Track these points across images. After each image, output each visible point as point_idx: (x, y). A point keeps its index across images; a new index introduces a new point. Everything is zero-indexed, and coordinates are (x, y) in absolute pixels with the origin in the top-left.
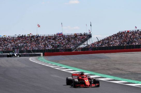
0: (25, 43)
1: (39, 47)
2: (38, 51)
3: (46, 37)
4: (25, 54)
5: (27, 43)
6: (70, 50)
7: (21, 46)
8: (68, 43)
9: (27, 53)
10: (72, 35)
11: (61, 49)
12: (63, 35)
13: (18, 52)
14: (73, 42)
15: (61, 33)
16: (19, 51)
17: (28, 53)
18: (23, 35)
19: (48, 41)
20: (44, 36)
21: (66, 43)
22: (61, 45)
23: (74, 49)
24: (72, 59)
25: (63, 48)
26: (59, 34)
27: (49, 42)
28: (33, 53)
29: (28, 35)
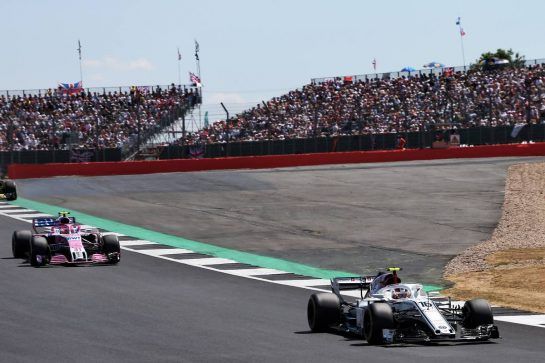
3: (14, 101)
6: (115, 154)
8: (105, 127)
10: (121, 95)
11: (75, 151)
12: (86, 92)
14: (126, 124)
15: (76, 85)
19: (22, 118)
20: (6, 96)
21: (97, 127)
22: (77, 135)
23: (132, 150)
24: (122, 190)
26: (69, 89)
27: (28, 120)
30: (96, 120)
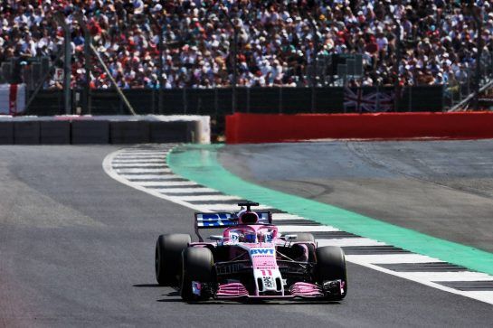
0: (74, 36)
1: (188, 65)
2: (172, 102)
4: (71, 125)
5: (95, 31)
6: (430, 97)
7: (46, 61)
9: (88, 117)
11: (355, 90)
13: (21, 104)
14: (455, 39)
16: (29, 93)
17: (94, 112)
21: (399, 43)
22: (360, 59)
23: (464, 90)
24: (439, 170)
25: (374, 77)
28: (136, 118)
30: (397, 31)
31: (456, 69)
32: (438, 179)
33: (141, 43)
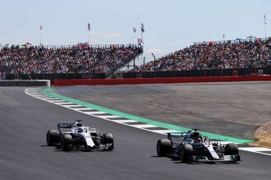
0: (17, 61)
1: (45, 68)
2: (41, 76)
3: (58, 50)
4: (17, 82)
5: (22, 60)
6: (103, 76)
7: (10, 67)
8: (99, 63)
9: (21, 80)
10: (106, 48)
11: (84, 74)
12: (90, 47)
13: (4, 77)
14: (108, 62)
15: (86, 43)
16: (6, 75)
17: (22, 79)
18: (13, 45)
19: (61, 58)
20: (54, 48)
21: (95, 63)
22: (86, 66)
23: (110, 74)
24: (105, 92)
25: (89, 71)
26: (83, 45)
27: (64, 59)
28: (32, 80)
29: (23, 45)
30: (94, 60)
31: (108, 69)
32: (105, 94)
33: (33, 63)
